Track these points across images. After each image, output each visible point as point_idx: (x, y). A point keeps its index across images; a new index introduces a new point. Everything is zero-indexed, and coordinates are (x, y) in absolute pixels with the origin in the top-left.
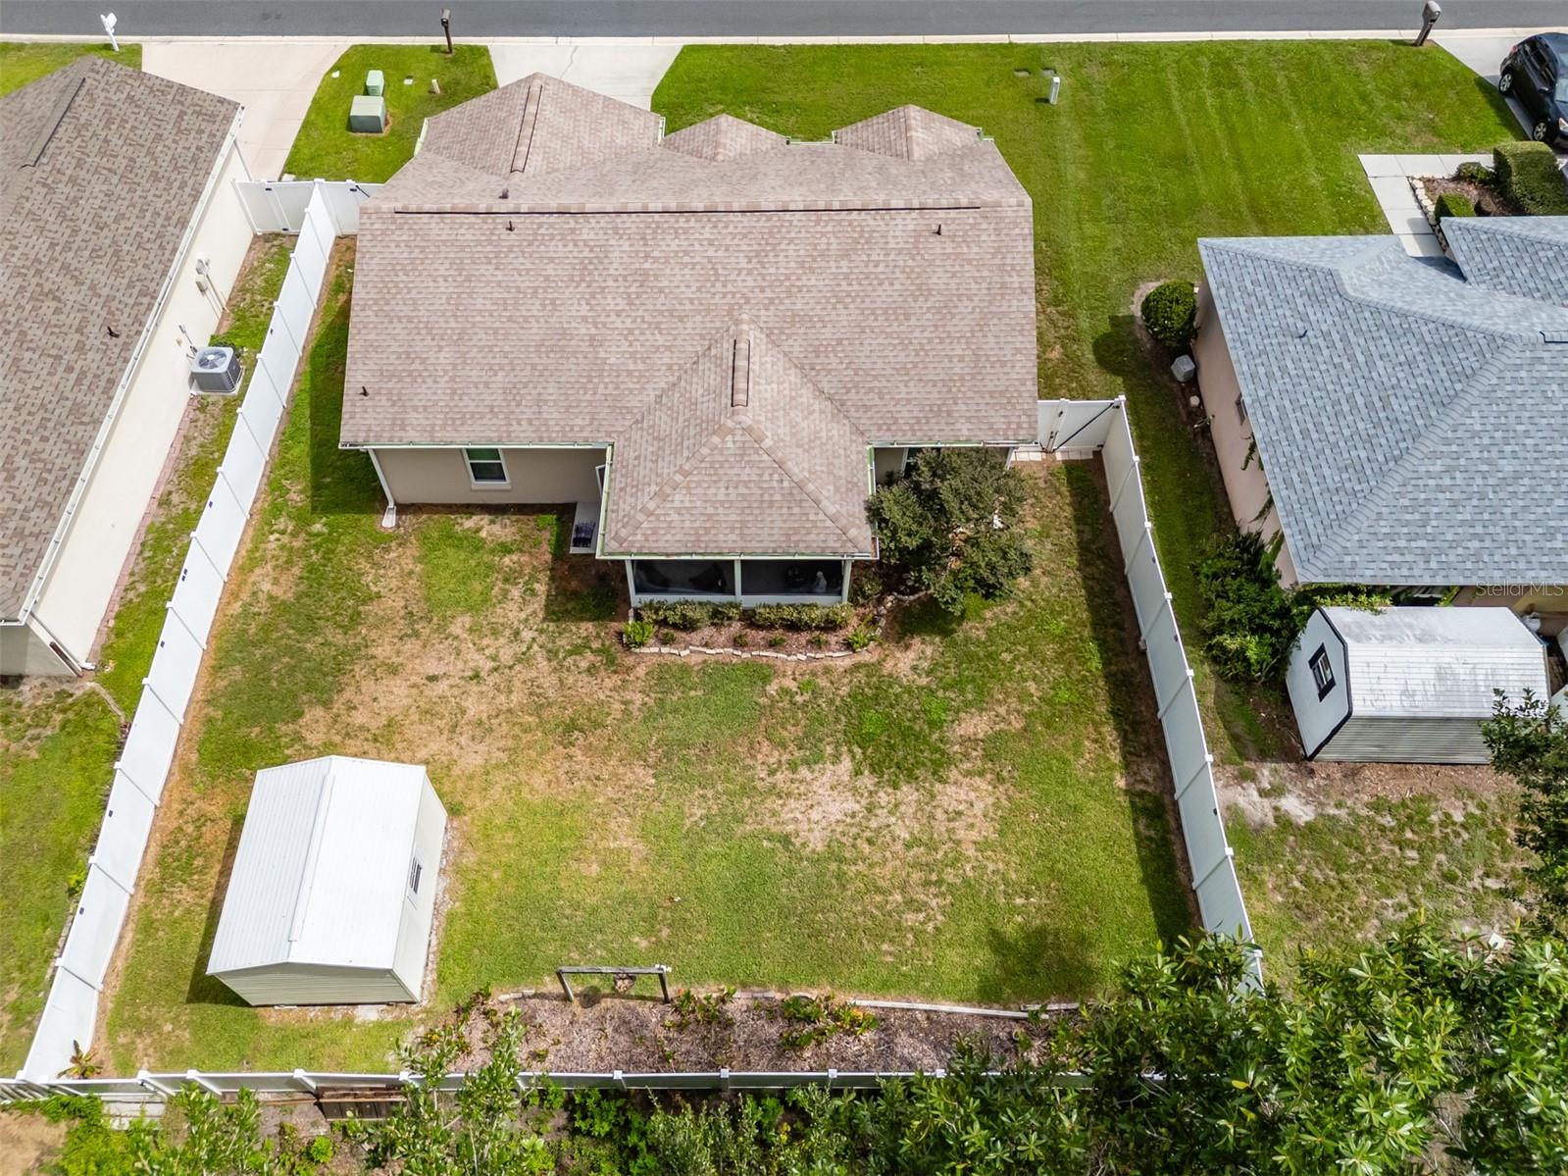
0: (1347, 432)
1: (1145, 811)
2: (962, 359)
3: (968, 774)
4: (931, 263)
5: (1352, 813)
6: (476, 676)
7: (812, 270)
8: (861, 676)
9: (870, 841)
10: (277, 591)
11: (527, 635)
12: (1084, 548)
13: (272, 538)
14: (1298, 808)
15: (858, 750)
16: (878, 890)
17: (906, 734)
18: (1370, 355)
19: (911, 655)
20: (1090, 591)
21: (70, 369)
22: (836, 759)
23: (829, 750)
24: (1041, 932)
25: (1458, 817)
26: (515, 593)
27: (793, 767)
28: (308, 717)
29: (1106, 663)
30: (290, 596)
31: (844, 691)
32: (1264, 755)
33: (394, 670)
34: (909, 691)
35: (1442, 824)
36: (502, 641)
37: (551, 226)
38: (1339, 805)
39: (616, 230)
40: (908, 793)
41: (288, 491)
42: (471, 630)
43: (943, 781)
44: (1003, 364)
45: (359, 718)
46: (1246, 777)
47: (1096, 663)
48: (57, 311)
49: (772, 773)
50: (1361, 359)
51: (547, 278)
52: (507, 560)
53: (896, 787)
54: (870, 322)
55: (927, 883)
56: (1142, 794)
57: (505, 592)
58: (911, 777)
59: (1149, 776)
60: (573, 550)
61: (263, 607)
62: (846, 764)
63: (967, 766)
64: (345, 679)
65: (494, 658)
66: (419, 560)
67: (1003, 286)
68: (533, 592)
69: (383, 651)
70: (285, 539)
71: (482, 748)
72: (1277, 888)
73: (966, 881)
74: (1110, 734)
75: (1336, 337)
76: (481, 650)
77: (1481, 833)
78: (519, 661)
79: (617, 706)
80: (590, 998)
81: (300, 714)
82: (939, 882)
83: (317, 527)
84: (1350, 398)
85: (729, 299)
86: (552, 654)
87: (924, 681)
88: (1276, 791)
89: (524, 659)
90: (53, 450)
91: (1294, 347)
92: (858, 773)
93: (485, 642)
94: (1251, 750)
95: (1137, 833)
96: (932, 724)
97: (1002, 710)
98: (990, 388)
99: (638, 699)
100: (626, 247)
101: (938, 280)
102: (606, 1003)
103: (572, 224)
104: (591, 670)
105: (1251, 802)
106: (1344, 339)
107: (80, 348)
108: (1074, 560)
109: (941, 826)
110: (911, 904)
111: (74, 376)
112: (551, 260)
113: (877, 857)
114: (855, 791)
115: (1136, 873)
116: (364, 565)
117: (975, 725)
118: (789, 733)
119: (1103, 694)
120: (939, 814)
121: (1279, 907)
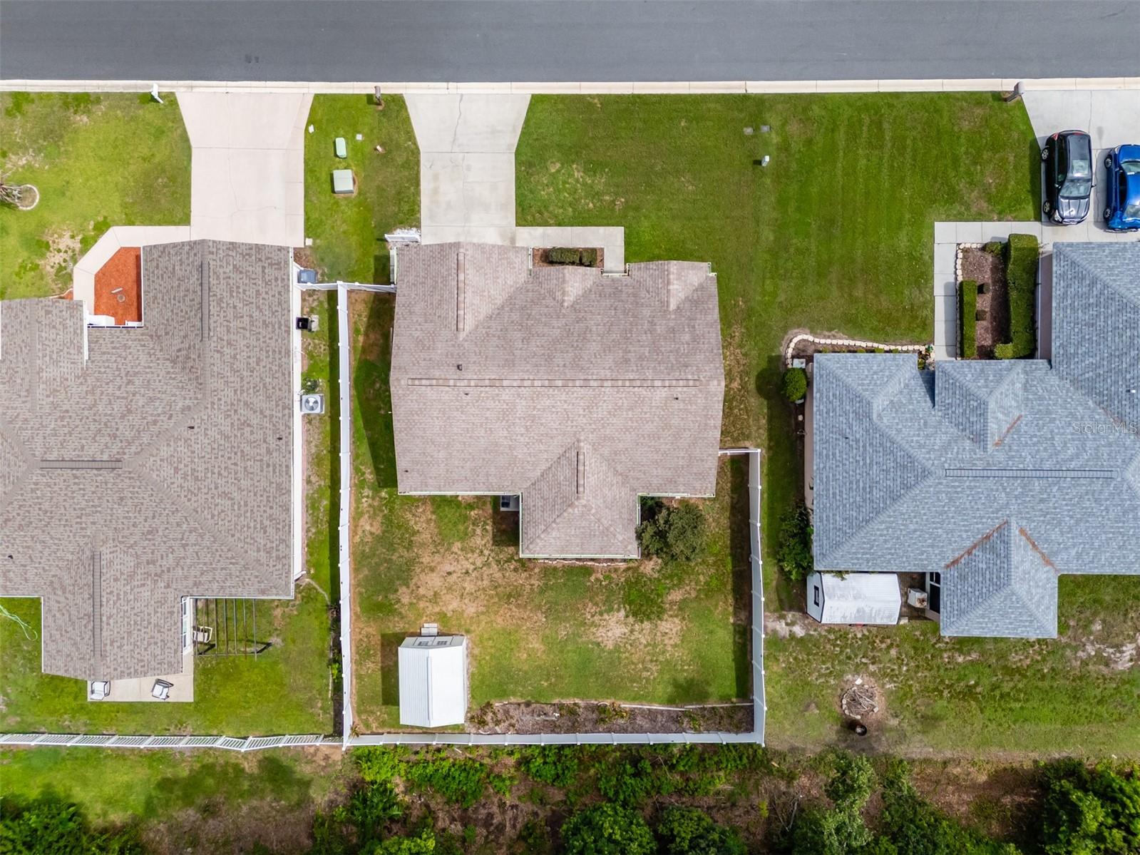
0: (851, 500)
1: (739, 632)
2: (683, 458)
3: (671, 616)
4: (672, 413)
5: (820, 634)
6: (467, 572)
7: (614, 416)
8: (630, 573)
9: (631, 645)
10: (373, 530)
11: (487, 553)
12: (733, 507)
13: (364, 500)
14: (799, 631)
15: (628, 607)
16: (633, 663)
17: (648, 599)
18: (872, 461)
19: (652, 563)
20: (733, 530)
21: (268, 466)
22: (619, 610)
23: (616, 606)
24: (692, 680)
25: (859, 635)
26: (478, 531)
27: (601, 614)
28: (400, 591)
29: (734, 567)
30: (378, 532)
31: (623, 579)
32: (791, 609)
33: (432, 570)
34: (650, 580)
35: (853, 638)
36: (476, 555)
37: (486, 392)
38: (815, 630)
39: (519, 395)
40: (647, 625)
41: (364, 473)
42: (462, 550)
43: (661, 620)
44: (702, 461)
45: (422, 591)
46: (782, 617)
47: (729, 567)
48: (252, 433)
49: (593, 616)
50: (868, 462)
51: (487, 418)
52: (472, 513)
53: (642, 622)
54: (641, 440)
55: (652, 661)
56: (739, 625)
57: (474, 530)
58: (649, 619)
59: (743, 617)
60: (502, 509)
61: (369, 539)
62: (622, 613)
63: (671, 613)
64: (412, 574)
65: (474, 564)
66: (433, 513)
67: (706, 424)
68: (487, 531)
69: (426, 560)
70: (370, 501)
71: (475, 605)
72: (784, 661)
73: (666, 660)
74: (731, 600)
75: (861, 444)
76: (467, 559)
77: (867, 641)
78: (484, 565)
79: (528, 587)
80: (528, 704)
81: (397, 591)
82: (656, 661)
83: (383, 494)
84: (858, 481)
85: (574, 429)
86: (498, 562)
87: (656, 575)
88: (793, 624)
89: (487, 564)
90: (276, 511)
91: (842, 443)
92: (627, 616)
93: (469, 555)
94: (787, 606)
95: (734, 641)
96: (658, 595)
97: (688, 588)
98: (695, 471)
99: (536, 583)
100: (524, 404)
101: (675, 421)
102: (533, 706)
103: (497, 392)
104: (516, 570)
105: (781, 628)
106: (864, 446)
107: (269, 452)
108: (728, 514)
109: (659, 638)
110: (646, 669)
111: (271, 468)
112: (488, 409)
113: (633, 651)
114: (626, 624)
115: (731, 656)
116: (409, 516)
117: (676, 595)
118: (599, 599)
119: (730, 580)
120: (658, 634)
121: (783, 668)
